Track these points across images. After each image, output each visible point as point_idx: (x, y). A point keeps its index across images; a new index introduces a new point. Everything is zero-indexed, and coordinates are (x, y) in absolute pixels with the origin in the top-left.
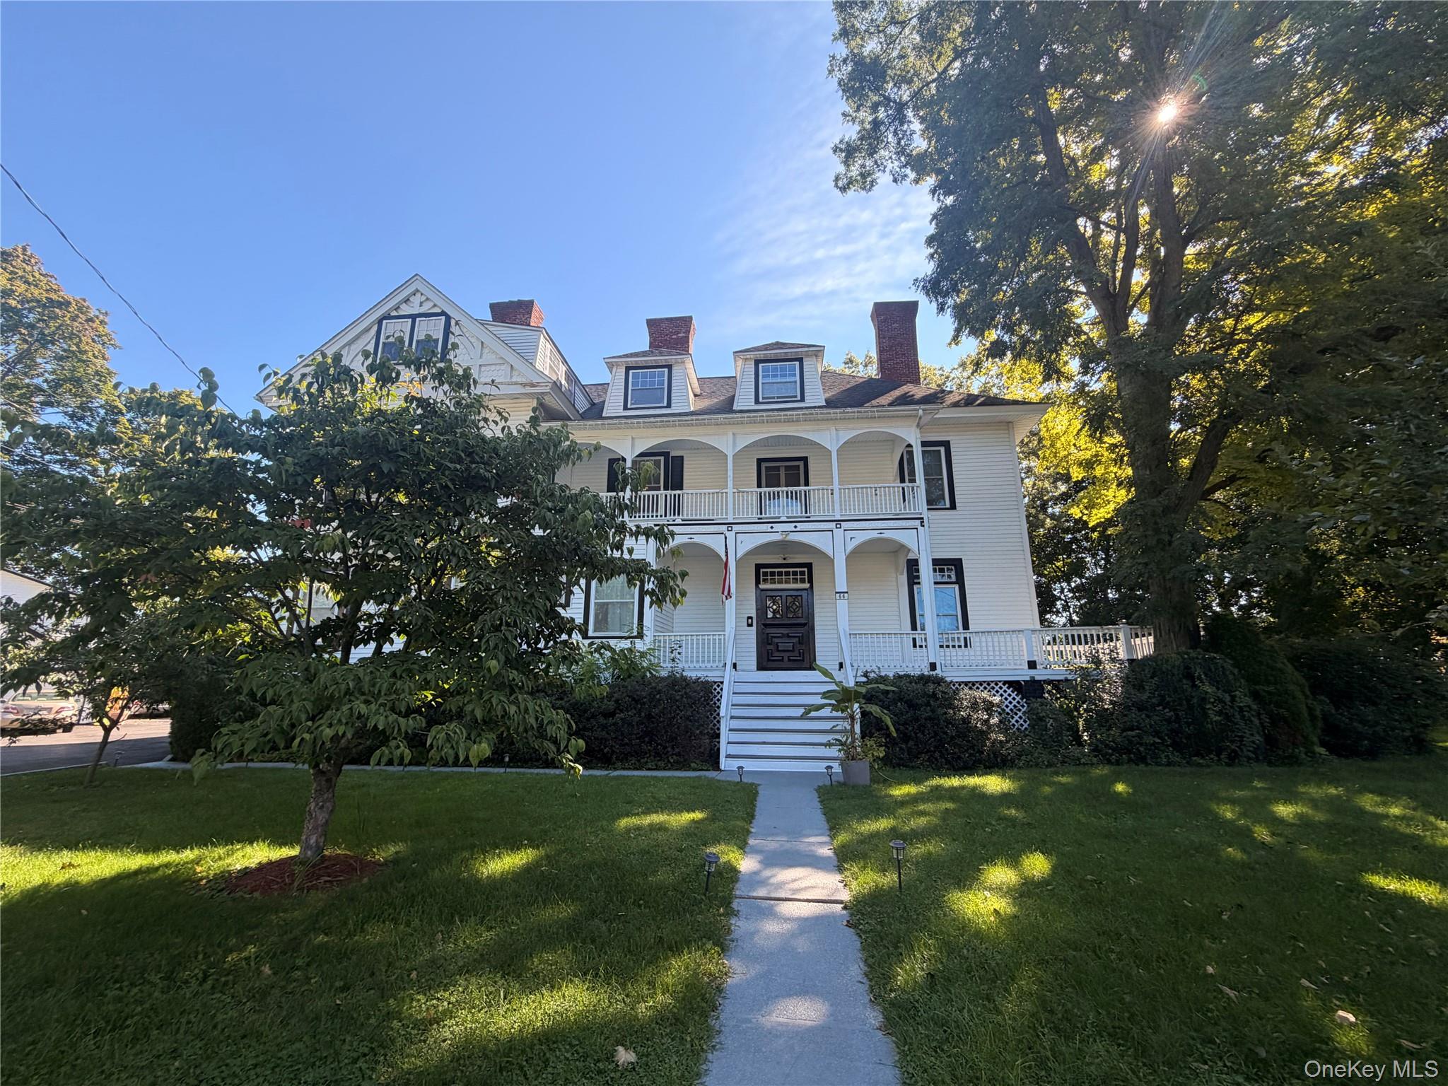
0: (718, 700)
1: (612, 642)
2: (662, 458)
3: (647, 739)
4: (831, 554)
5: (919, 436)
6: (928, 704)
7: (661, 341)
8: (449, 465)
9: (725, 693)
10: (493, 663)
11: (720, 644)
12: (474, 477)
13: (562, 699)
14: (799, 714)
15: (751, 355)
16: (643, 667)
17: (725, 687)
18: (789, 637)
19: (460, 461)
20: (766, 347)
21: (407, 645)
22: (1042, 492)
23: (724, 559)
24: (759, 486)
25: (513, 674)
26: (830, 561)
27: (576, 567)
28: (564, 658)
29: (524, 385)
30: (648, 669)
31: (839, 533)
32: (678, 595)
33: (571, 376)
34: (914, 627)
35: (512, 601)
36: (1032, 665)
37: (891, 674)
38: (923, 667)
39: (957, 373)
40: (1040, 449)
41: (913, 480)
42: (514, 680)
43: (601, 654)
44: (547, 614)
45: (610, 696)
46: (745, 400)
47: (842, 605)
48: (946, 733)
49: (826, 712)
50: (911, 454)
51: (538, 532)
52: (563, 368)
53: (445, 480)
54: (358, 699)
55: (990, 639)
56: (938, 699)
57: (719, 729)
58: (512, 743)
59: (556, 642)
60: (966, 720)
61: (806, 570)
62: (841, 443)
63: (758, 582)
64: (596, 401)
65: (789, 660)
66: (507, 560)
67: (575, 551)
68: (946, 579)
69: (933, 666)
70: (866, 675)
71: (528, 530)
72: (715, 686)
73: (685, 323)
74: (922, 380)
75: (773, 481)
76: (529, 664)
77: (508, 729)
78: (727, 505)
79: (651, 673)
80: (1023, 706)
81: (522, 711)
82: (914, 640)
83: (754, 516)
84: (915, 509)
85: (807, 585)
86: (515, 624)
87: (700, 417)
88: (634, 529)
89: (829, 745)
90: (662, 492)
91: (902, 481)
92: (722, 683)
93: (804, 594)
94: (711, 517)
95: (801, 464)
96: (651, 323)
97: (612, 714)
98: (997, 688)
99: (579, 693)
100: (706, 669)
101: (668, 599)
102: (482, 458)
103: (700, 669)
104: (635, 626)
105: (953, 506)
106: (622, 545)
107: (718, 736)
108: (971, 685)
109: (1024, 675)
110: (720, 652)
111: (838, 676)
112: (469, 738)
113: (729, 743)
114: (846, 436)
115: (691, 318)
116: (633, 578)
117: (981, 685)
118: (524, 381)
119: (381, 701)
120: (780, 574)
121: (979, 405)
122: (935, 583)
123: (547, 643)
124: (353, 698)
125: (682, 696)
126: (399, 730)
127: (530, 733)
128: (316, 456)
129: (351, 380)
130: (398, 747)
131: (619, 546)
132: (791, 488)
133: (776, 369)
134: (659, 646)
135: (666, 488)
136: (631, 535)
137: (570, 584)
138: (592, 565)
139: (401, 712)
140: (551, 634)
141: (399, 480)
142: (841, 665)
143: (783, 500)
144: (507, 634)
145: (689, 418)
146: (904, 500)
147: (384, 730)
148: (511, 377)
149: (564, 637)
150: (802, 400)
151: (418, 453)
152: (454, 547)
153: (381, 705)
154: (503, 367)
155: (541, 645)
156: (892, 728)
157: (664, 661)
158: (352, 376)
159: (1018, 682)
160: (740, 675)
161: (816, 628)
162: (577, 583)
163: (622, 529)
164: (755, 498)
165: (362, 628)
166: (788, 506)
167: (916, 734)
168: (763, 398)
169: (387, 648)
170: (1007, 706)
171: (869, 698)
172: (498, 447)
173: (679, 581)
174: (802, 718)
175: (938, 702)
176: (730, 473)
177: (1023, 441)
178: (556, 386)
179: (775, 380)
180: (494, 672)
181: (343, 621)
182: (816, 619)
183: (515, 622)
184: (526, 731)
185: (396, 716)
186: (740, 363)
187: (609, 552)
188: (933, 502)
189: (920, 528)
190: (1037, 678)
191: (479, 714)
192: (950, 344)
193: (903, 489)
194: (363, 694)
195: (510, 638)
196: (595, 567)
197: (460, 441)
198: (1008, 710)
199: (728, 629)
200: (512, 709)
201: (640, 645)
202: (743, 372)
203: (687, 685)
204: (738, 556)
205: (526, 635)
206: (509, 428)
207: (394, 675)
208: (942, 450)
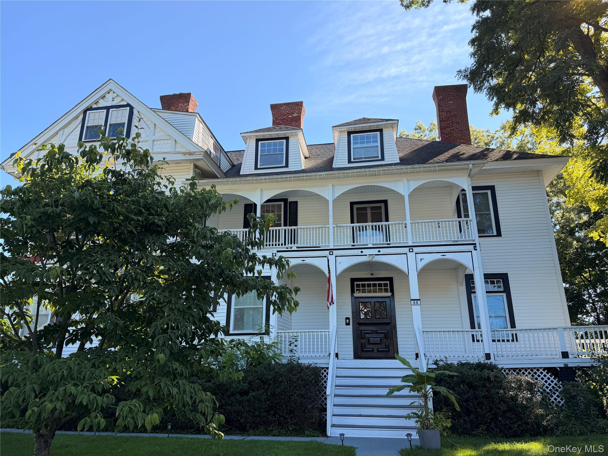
0: (325, 382)
1: (246, 338)
2: (282, 203)
3: (272, 412)
4: (406, 270)
5: (470, 183)
6: (484, 386)
7: (281, 120)
8: (134, 217)
9: (329, 377)
10: (161, 356)
11: (326, 338)
12: (150, 224)
13: (210, 381)
14: (385, 393)
15: (345, 128)
16: (269, 357)
17: (330, 371)
18: (377, 333)
19: (140, 213)
20: (356, 122)
21: (102, 343)
22: (569, 220)
23: (328, 275)
24: (352, 222)
25: (176, 365)
26: (405, 276)
27: (221, 285)
28: (212, 352)
29: (185, 154)
30: (273, 358)
31: (411, 256)
32: (293, 305)
33: (218, 146)
34: (473, 326)
35: (176, 312)
36: (565, 355)
37: (455, 363)
38: (480, 356)
39: (499, 134)
40: (565, 189)
41: (467, 216)
42: (176, 369)
43: (238, 349)
44: (200, 320)
45: (245, 379)
46: (340, 161)
47: (416, 309)
48: (499, 409)
49: (405, 392)
50: (465, 195)
51: (194, 261)
52: (212, 141)
53: (130, 228)
54: (69, 383)
55: (531, 335)
56: (491, 382)
57: (326, 404)
58: (174, 415)
59: (206, 340)
60: (514, 399)
61: (388, 282)
62: (412, 189)
63: (353, 291)
64: (235, 164)
65: (378, 351)
66: (172, 281)
67: (221, 274)
68: (496, 289)
69: (488, 356)
70: (436, 363)
71: (188, 260)
72: (323, 371)
73: (298, 106)
74: (472, 141)
75: (362, 219)
76: (187, 356)
77: (172, 405)
78: (329, 236)
79: (275, 361)
80: (559, 387)
81: (182, 392)
82: (473, 336)
83: (349, 243)
84: (469, 237)
85: (389, 294)
86: (178, 328)
87: (309, 174)
88: (262, 258)
89: (408, 417)
90: (283, 228)
91: (459, 216)
92: (328, 368)
93: (387, 300)
94: (317, 245)
95: (382, 205)
96: (274, 107)
97: (247, 393)
98: (538, 373)
99: (223, 377)
100: (316, 357)
101: (286, 308)
102: (157, 211)
103: (312, 357)
104: (264, 325)
105: (499, 234)
106: (254, 269)
107: (325, 410)
108: (518, 370)
109: (559, 363)
110: (326, 345)
111: (414, 363)
112: (144, 411)
113: (334, 415)
114: (415, 184)
115: (302, 103)
116: (261, 293)
117: (526, 370)
118: (184, 151)
119: (85, 384)
120: (369, 285)
121: (515, 159)
122: (487, 292)
123: (200, 341)
124: (66, 383)
125: (298, 379)
126: (97, 405)
127: (187, 407)
128: (45, 213)
129: (70, 161)
130: (96, 417)
131: (251, 270)
132: (375, 224)
133: (363, 138)
134: (281, 341)
135: (285, 225)
136: (260, 263)
137: (217, 297)
138: (232, 284)
139: (98, 392)
140: (203, 334)
141: (99, 229)
142: (417, 355)
143: (369, 231)
144: (172, 335)
145: (301, 175)
146: (461, 231)
147: (87, 405)
148: (175, 148)
149: (212, 336)
150: (383, 159)
151: (113, 209)
152: (136, 274)
153: (85, 387)
154: (169, 142)
155: (196, 342)
156: (456, 405)
157: (285, 351)
158: (71, 159)
159: (555, 368)
160: (341, 363)
161: (398, 326)
162: (222, 296)
163: (253, 258)
164: (350, 231)
165: (71, 332)
166: (373, 235)
167: (476, 409)
168: (354, 159)
169: (88, 345)
170: (547, 387)
171: (439, 381)
172: (167, 204)
173: (293, 295)
174: (389, 395)
175: (492, 384)
176: (331, 213)
177: (552, 182)
178: (207, 154)
179: (362, 146)
180: (162, 362)
181: (59, 326)
182: (398, 320)
183: (178, 326)
184: (184, 406)
185: (96, 395)
186: (337, 134)
187: (245, 275)
188: (482, 231)
189: (474, 251)
190: (570, 365)
191: (151, 394)
192: (492, 114)
193: (460, 222)
194: (73, 379)
195: (173, 338)
196: (234, 286)
197: (142, 201)
198: (548, 390)
199: (331, 327)
200: (175, 391)
201: (267, 340)
202: (339, 140)
203: (302, 370)
204: (338, 272)
205: (185, 335)
206: (175, 188)
207: (94, 366)
208: (489, 192)
